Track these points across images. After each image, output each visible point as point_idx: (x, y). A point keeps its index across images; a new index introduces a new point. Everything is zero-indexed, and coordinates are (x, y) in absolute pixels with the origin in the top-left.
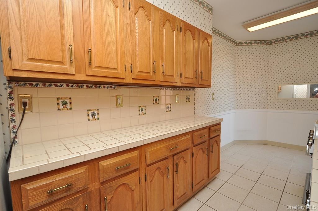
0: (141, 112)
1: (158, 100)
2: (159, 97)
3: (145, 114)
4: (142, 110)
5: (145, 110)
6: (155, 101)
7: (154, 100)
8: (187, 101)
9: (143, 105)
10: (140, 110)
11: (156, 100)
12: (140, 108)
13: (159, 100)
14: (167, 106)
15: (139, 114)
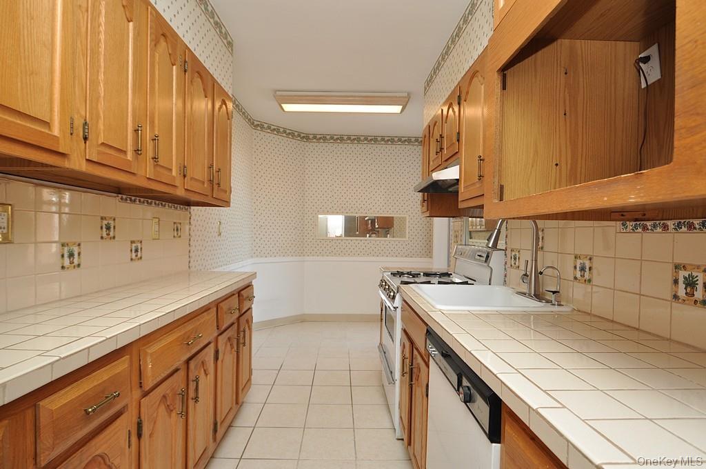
0: (67, 262)
1: (112, 229)
2: (114, 220)
3: (79, 265)
4: (71, 255)
5: (79, 254)
6: (104, 229)
7: (102, 228)
8: (176, 235)
9: (74, 240)
10: (66, 255)
11: (108, 228)
12: (66, 249)
13: (114, 227)
14: (134, 245)
15: (63, 267)
